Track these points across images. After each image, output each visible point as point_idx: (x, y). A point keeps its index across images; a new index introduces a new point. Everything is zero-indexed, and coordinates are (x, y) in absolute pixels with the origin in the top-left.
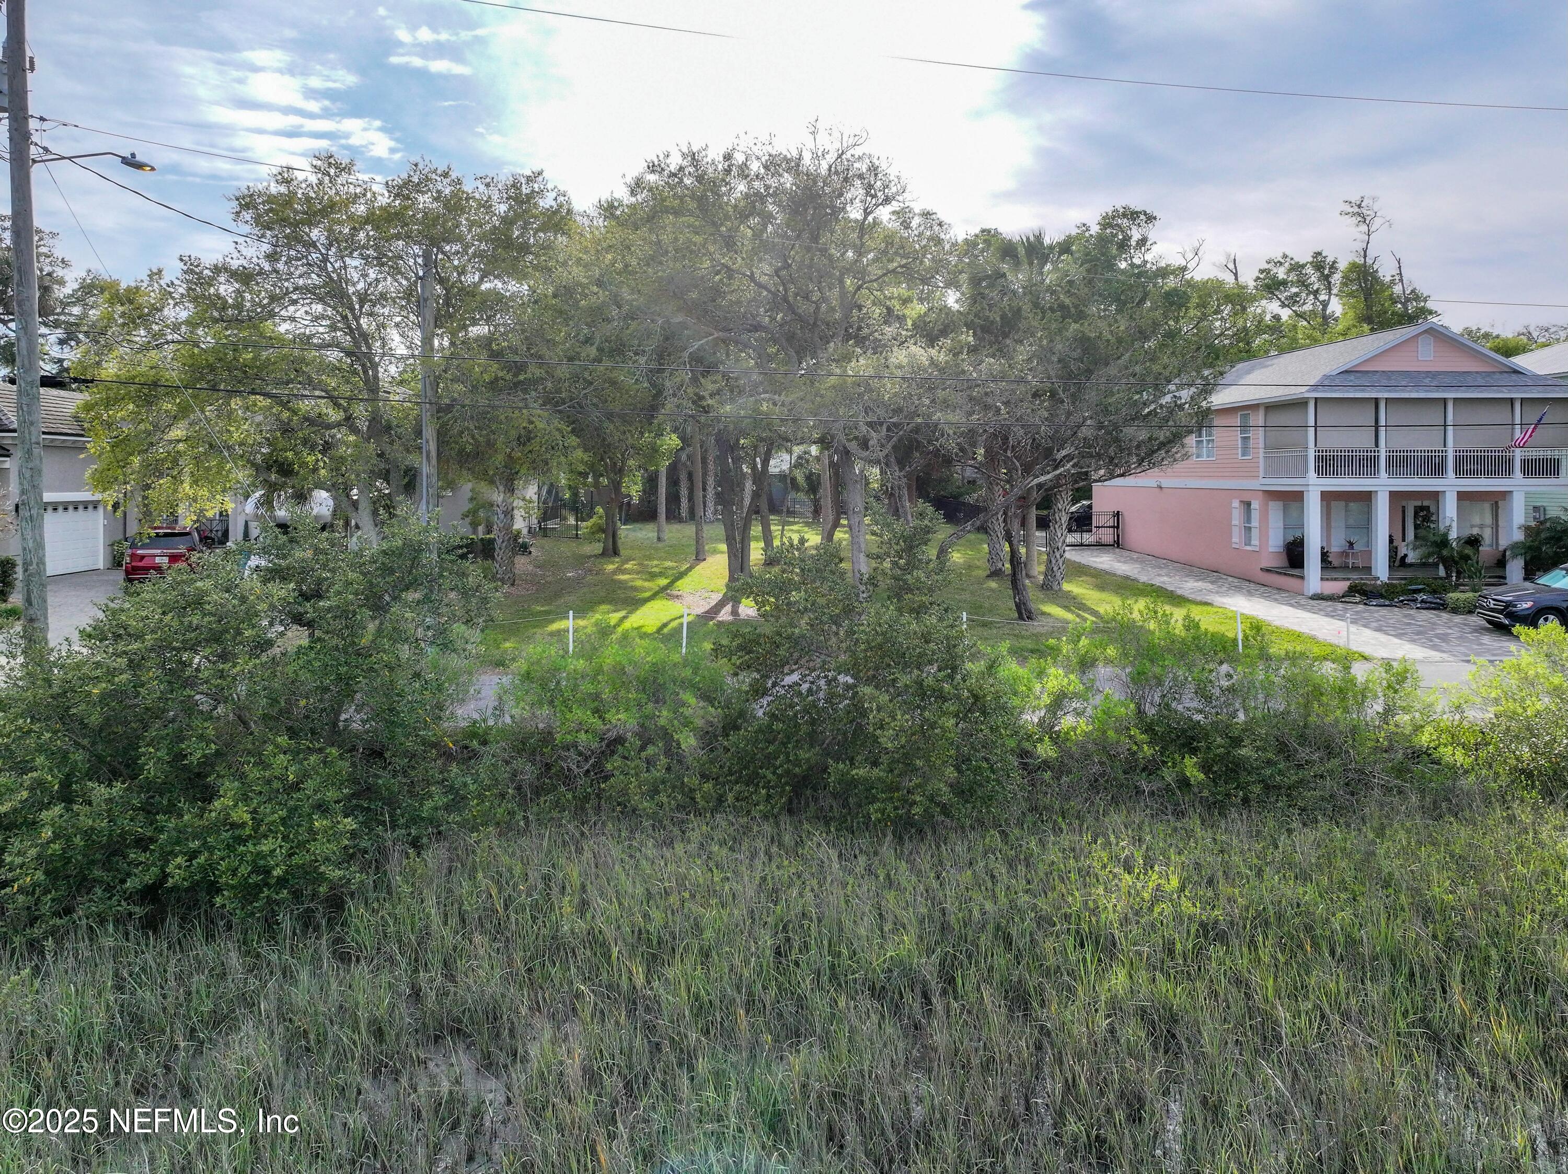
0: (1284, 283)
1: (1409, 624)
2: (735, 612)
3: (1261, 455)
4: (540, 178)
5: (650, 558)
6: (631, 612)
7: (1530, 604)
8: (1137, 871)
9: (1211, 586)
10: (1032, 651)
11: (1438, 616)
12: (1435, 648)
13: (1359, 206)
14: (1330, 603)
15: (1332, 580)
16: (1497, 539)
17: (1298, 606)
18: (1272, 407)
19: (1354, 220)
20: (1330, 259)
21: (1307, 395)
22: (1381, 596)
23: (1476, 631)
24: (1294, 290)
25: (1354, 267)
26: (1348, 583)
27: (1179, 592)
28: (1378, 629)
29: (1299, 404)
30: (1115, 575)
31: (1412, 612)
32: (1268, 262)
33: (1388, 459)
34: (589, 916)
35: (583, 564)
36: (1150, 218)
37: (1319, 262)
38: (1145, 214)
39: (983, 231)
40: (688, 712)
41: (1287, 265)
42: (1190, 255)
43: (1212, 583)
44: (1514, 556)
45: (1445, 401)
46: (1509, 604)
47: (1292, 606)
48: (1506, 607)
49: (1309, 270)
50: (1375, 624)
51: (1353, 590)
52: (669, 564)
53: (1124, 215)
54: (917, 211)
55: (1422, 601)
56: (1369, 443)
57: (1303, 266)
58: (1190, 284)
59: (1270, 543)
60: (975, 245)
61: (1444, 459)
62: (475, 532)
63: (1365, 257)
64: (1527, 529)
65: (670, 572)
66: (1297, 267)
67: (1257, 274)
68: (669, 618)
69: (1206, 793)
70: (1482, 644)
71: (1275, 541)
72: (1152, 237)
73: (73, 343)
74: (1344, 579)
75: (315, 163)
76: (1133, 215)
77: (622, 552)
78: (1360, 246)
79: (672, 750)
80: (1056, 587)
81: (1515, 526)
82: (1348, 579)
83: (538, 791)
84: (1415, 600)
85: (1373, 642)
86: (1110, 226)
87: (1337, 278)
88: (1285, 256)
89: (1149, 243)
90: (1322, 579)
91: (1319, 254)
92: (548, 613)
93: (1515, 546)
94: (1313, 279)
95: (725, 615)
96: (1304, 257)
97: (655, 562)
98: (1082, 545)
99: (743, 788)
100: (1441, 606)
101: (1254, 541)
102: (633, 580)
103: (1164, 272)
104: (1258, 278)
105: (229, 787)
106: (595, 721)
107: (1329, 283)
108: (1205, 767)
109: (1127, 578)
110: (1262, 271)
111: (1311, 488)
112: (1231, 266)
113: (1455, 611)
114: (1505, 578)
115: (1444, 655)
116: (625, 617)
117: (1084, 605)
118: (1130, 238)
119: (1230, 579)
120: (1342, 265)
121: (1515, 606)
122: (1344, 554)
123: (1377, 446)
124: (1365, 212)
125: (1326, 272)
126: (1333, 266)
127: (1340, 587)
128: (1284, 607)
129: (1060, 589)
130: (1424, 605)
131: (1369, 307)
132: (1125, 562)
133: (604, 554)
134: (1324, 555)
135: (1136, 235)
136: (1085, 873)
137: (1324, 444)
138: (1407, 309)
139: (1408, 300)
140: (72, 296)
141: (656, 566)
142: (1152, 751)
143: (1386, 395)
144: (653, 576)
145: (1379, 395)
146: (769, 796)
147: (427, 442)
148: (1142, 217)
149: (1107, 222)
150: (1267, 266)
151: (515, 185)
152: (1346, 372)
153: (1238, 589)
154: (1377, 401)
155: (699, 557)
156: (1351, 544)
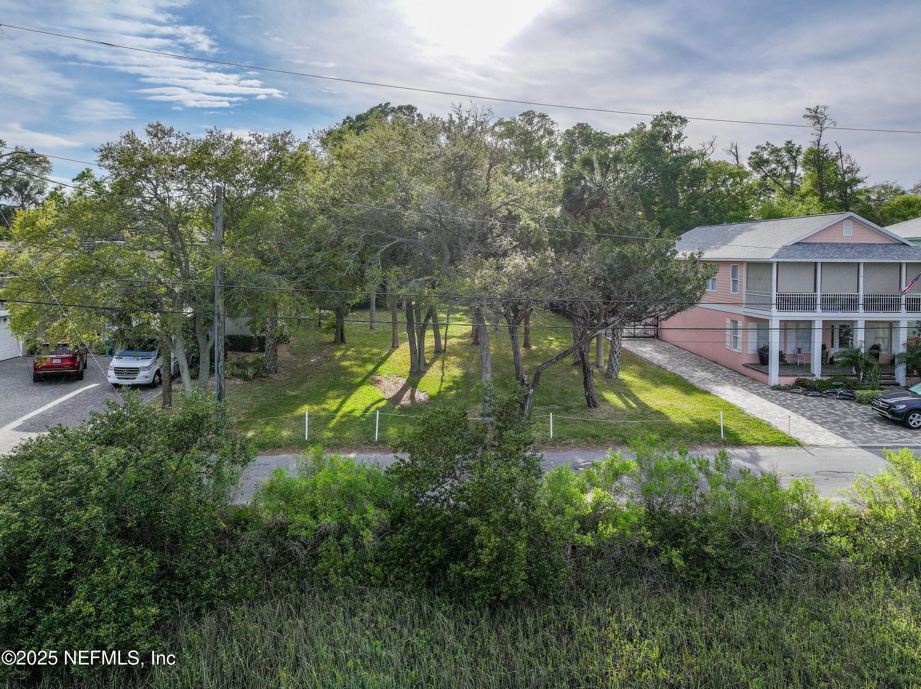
0: (767, 161)
1: (830, 413)
2: (412, 397)
3: (744, 293)
4: (290, 135)
5: (365, 346)
6: (348, 397)
7: (904, 406)
8: (635, 641)
9: (711, 376)
10: (593, 436)
11: (850, 406)
12: (844, 435)
13: (816, 112)
14: (783, 393)
15: (785, 376)
16: (891, 347)
17: (763, 395)
18: (752, 265)
19: (813, 121)
20: (797, 146)
21: (772, 260)
22: (815, 389)
23: (871, 420)
24: (773, 166)
25: (811, 151)
26: (795, 378)
27: (691, 381)
28: (811, 418)
29: (767, 265)
30: (653, 364)
31: (833, 402)
32: (757, 148)
33: (822, 300)
34: (299, 674)
35: (322, 350)
36: (684, 121)
37: (790, 148)
38: (680, 118)
39: (579, 124)
40: (369, 517)
41: (769, 149)
42: (707, 146)
43: (712, 373)
44: (900, 363)
45: (858, 264)
46: (891, 405)
47: (759, 395)
48: (890, 407)
49: (784, 153)
50: (809, 413)
51: (800, 384)
52: (375, 350)
53: (668, 118)
54: (537, 114)
55: (840, 394)
56: (810, 291)
57: (779, 150)
58: (708, 165)
59: (749, 348)
60: (574, 133)
61: (857, 300)
62: (254, 332)
63: (819, 145)
64: (908, 346)
65: (376, 358)
66: (775, 151)
67: (750, 155)
68: (371, 402)
69: (684, 575)
70: (873, 432)
71: (752, 348)
72: (685, 132)
73: (7, 194)
74: (793, 376)
75: (149, 129)
76: (672, 118)
77: (347, 338)
78: (815, 138)
79: (358, 545)
80: (614, 377)
81: (901, 343)
82: (796, 376)
83: (276, 564)
84: (836, 393)
85: (806, 429)
86: (658, 125)
87: (801, 158)
88: (768, 144)
89: (682, 137)
90: (779, 375)
91: (790, 142)
92: (296, 397)
93: (900, 355)
94: (785, 158)
95: (405, 401)
96: (780, 144)
97: (367, 349)
98: (634, 337)
99: (401, 569)
100: (851, 398)
101: (740, 347)
102: (351, 366)
103: (691, 157)
104: (751, 158)
105: (82, 590)
106: (311, 522)
107: (796, 161)
108: (685, 557)
109: (660, 367)
110: (753, 153)
111: (773, 318)
112: (734, 150)
113: (860, 402)
114: (894, 375)
115: (849, 442)
116: (343, 402)
117: (630, 391)
118: (671, 133)
119: (724, 369)
120: (804, 150)
121: (895, 407)
122: (794, 356)
123: (815, 291)
124: (819, 115)
125: (794, 154)
126: (798, 151)
127: (790, 380)
128: (754, 396)
129: (617, 378)
130: (841, 397)
131: (820, 178)
132: (660, 352)
133: (335, 342)
134: (782, 356)
135: (674, 132)
136: (604, 643)
137: (782, 291)
138: (844, 179)
139: (845, 172)
140: (7, 163)
141: (367, 352)
142: (653, 544)
143: (821, 260)
144: (365, 361)
145: (817, 260)
146: (415, 579)
147: (218, 307)
148: (678, 120)
149: (657, 122)
150: (756, 150)
151: (275, 141)
152: (798, 243)
153: (727, 378)
154: (816, 263)
155: (395, 346)
156: (799, 350)
